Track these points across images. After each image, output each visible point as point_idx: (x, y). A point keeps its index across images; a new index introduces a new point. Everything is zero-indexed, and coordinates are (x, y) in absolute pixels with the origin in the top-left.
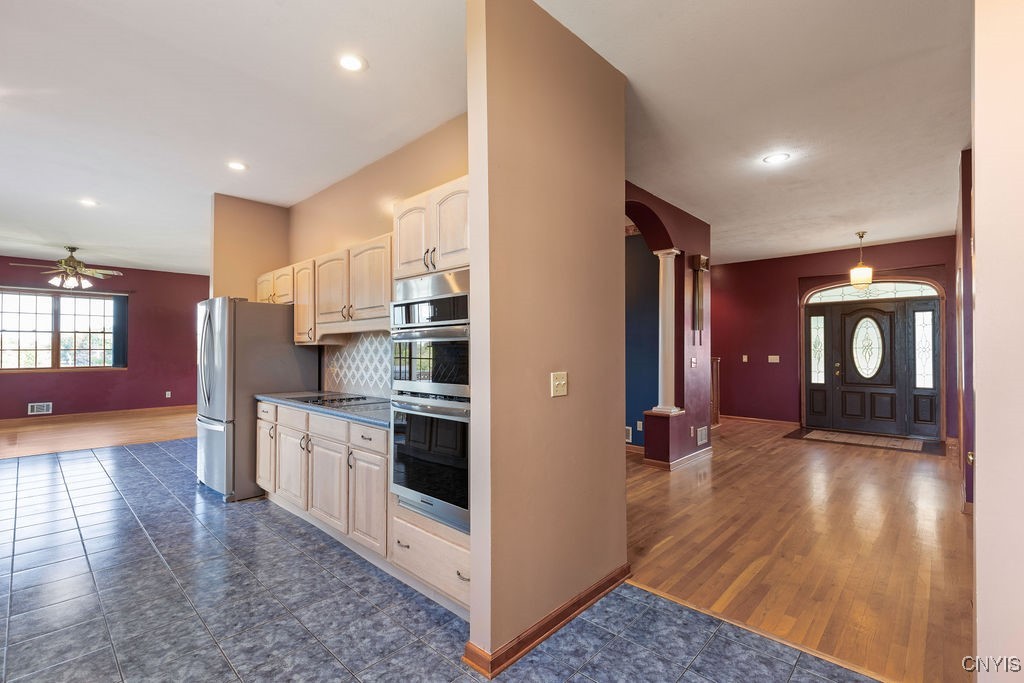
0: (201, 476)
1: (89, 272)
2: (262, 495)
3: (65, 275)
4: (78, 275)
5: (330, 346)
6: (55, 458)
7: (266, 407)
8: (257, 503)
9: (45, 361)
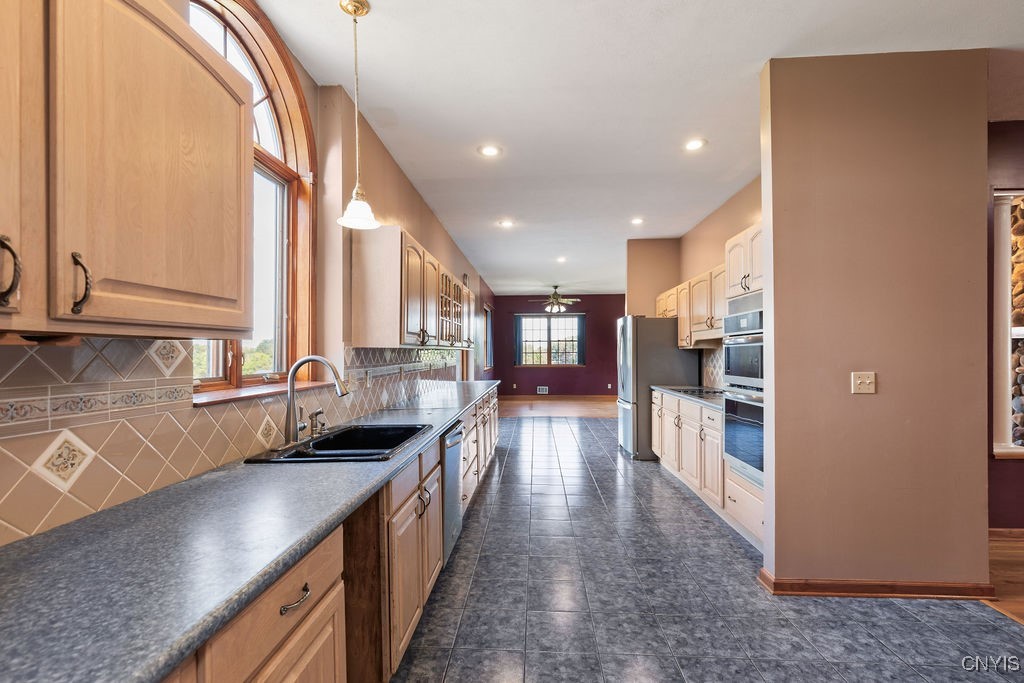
0: (621, 441)
1: (565, 301)
2: (656, 459)
3: (552, 304)
4: (559, 304)
5: (707, 349)
6: (550, 419)
7: (656, 394)
8: (652, 464)
9: (544, 361)
